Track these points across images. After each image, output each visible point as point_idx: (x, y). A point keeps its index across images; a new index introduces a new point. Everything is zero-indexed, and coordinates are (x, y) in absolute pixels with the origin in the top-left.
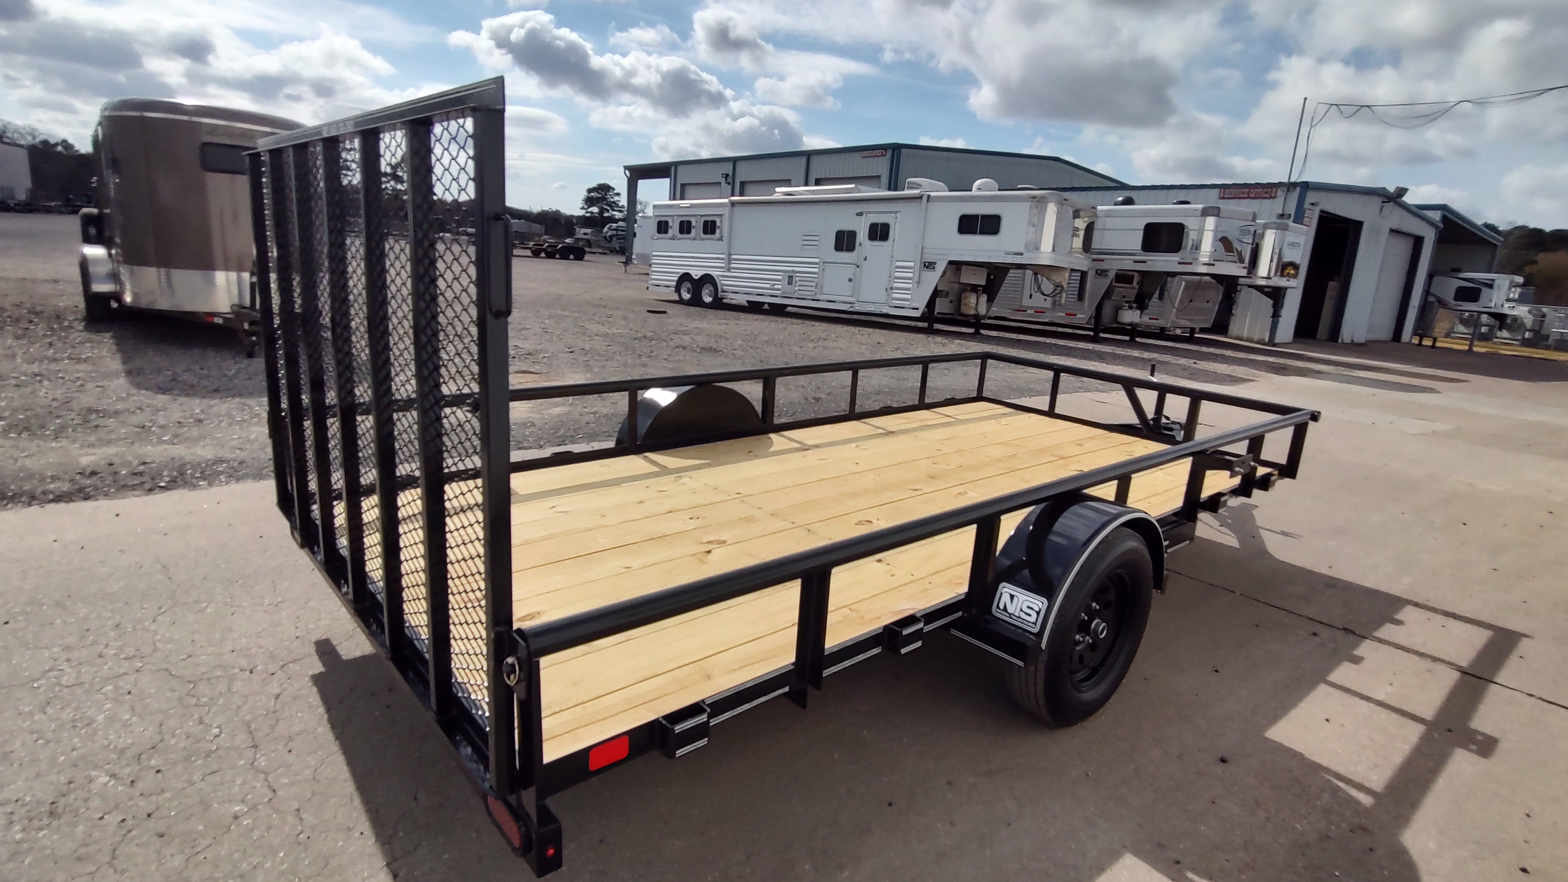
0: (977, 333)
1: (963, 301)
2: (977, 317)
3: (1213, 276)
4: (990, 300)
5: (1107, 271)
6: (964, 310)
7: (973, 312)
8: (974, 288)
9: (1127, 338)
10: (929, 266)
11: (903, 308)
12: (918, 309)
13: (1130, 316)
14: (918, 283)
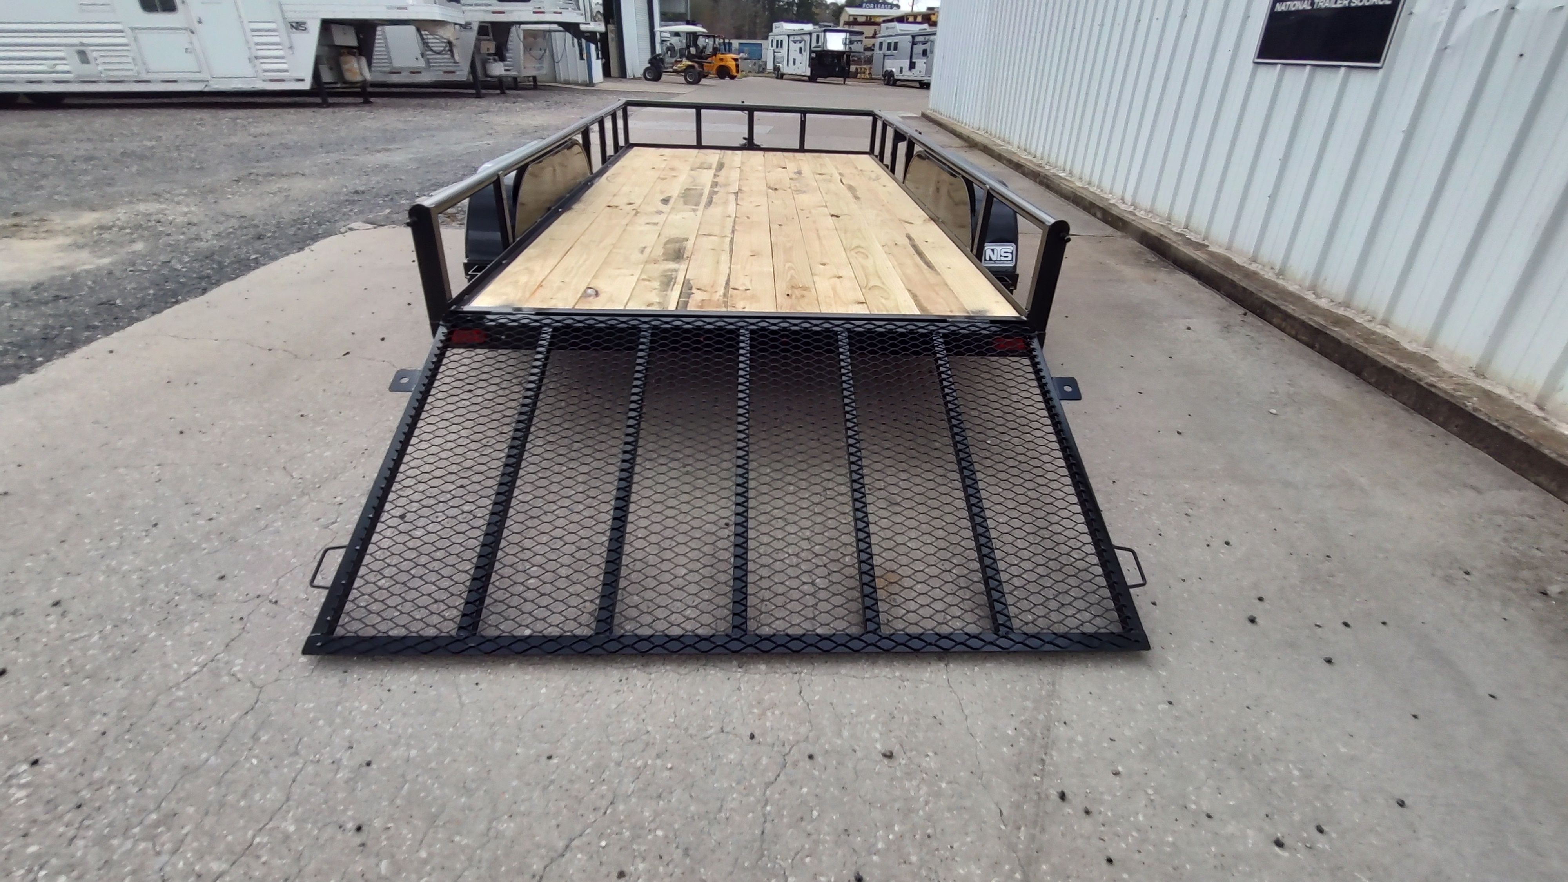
0: (367, 102)
1: (345, 67)
2: (364, 84)
3: (560, 24)
4: (370, 64)
5: (470, 24)
6: (349, 77)
7: (359, 78)
8: (350, 50)
9: (498, 91)
10: (299, 26)
11: (283, 80)
12: (303, 80)
13: (497, 69)
14: (291, 48)
